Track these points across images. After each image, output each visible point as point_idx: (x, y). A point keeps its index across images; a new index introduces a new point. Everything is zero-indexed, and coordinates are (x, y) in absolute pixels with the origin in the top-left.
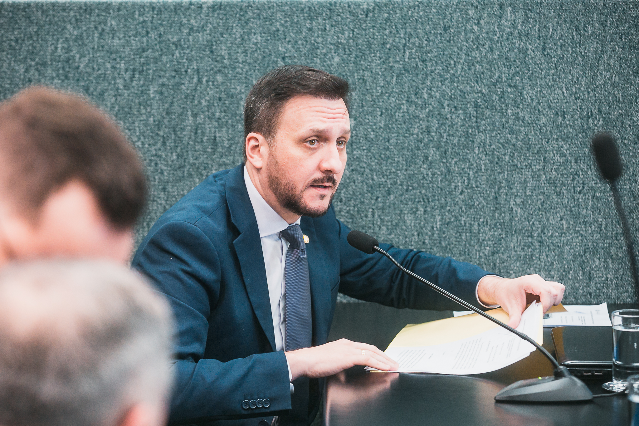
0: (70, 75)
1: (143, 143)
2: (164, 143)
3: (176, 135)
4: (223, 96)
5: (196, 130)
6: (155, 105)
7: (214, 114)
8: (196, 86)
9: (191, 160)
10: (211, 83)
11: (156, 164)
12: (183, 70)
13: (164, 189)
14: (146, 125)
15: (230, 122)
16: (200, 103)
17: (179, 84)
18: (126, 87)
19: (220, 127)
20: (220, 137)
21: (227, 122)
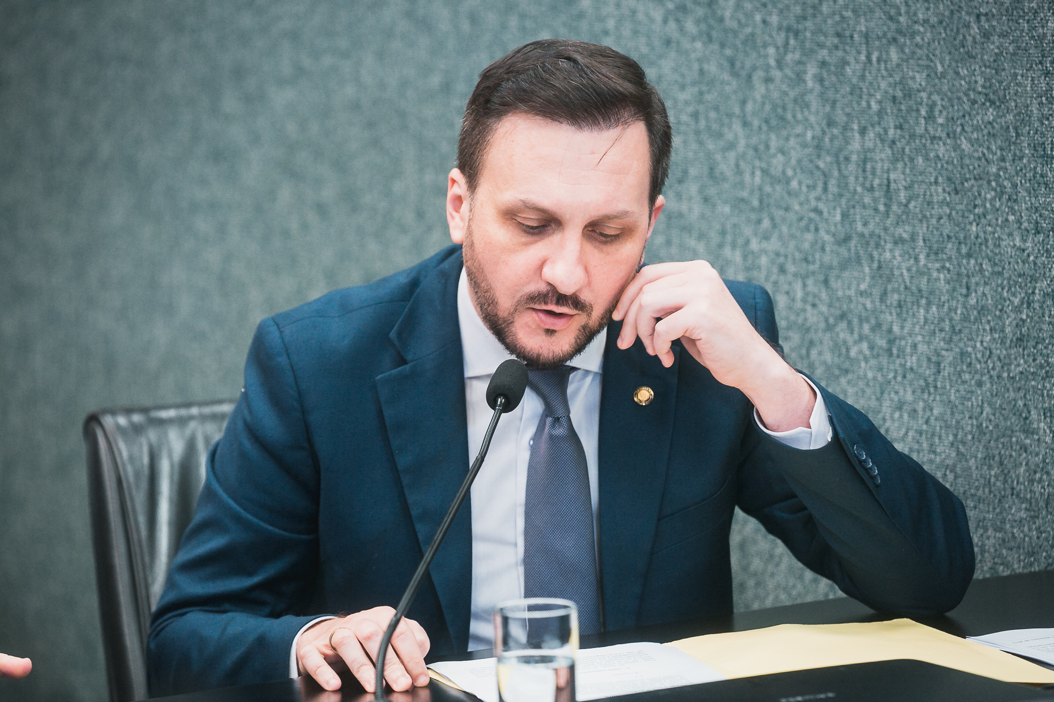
0: (714, 34)
1: (800, 183)
2: (825, 189)
3: (840, 170)
4: (899, 94)
5: (865, 161)
6: (813, 108)
7: (886, 131)
8: (864, 70)
9: (859, 227)
10: (883, 66)
11: (817, 230)
12: (847, 33)
13: (826, 282)
14: (804, 145)
15: (907, 150)
16: (869, 106)
17: (845, 63)
18: (780, 64)
19: (895, 160)
20: (895, 181)
21: (903, 149)
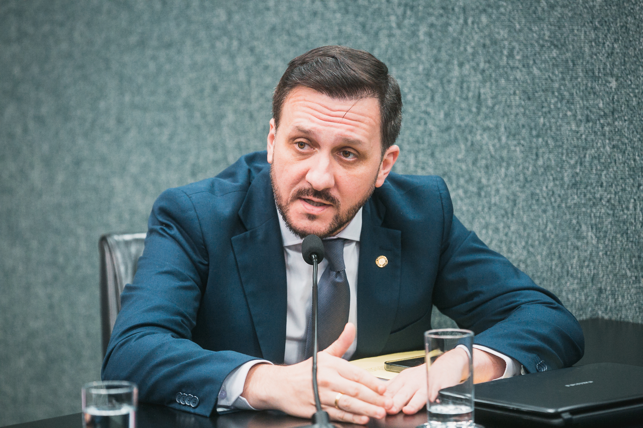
0: (350, 8)
1: (414, 97)
2: (433, 99)
3: (443, 88)
4: (488, 42)
5: (462, 82)
6: (425, 51)
7: (478, 65)
8: (462, 29)
9: (458, 121)
10: (476, 26)
11: (426, 124)
12: (450, 7)
13: (432, 155)
14: (417, 74)
15: (493, 75)
16: (465, 50)
17: (447, 24)
18: (399, 26)
19: (484, 81)
20: (484, 94)
21: (491, 75)
